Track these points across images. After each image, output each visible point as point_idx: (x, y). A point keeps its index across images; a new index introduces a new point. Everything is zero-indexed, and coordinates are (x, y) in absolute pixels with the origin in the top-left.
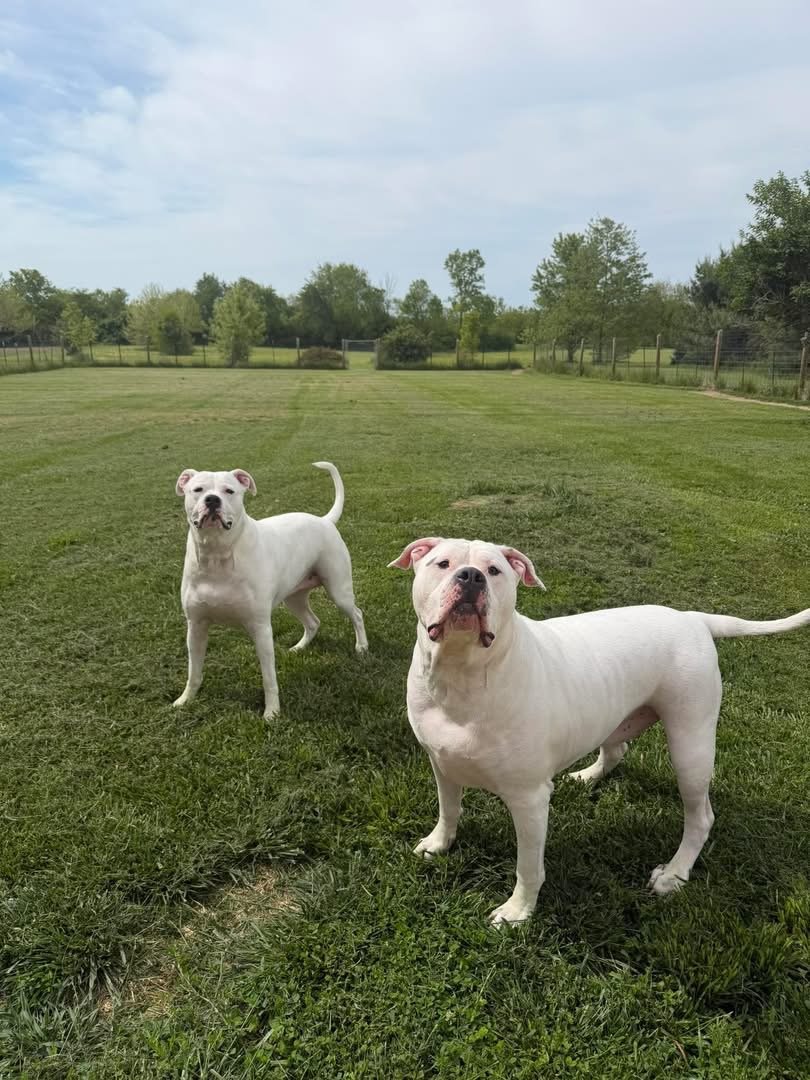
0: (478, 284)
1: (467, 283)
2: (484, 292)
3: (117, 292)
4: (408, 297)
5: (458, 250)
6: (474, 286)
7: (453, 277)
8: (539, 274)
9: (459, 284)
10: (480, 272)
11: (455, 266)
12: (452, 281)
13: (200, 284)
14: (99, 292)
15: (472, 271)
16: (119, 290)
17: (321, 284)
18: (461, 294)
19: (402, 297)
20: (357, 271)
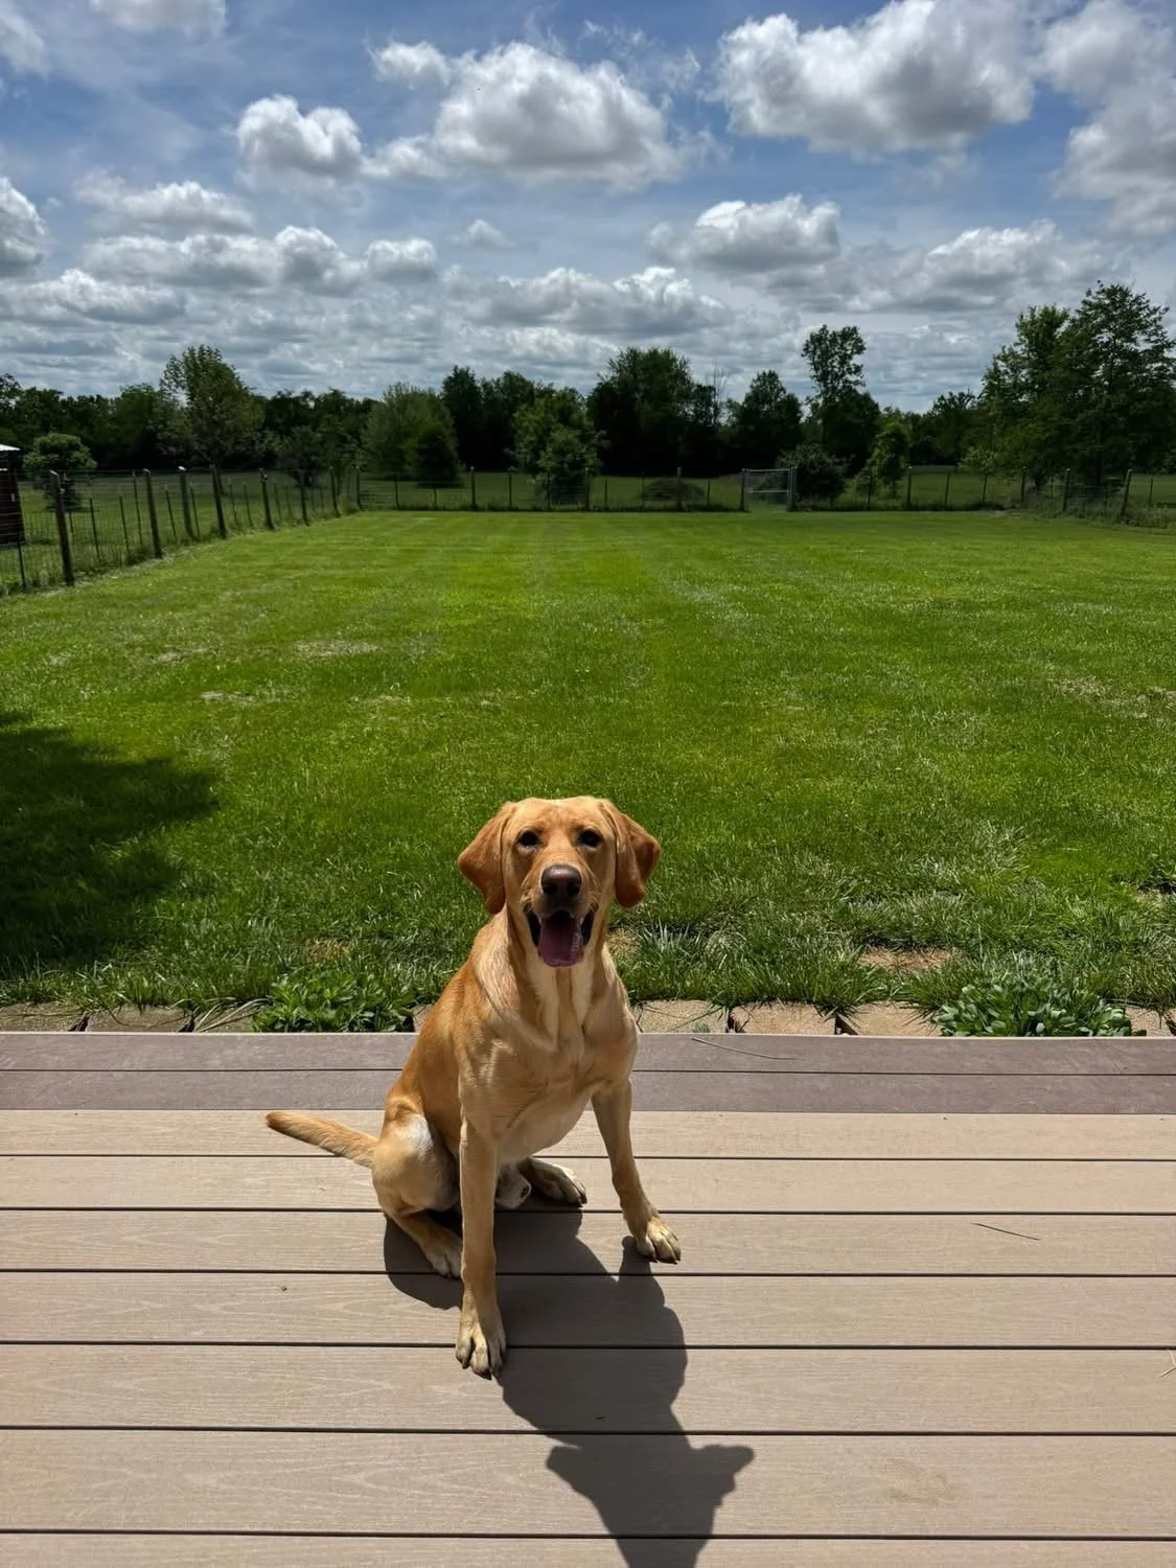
0: (852, 378)
1: (837, 377)
2: (862, 390)
3: (331, 395)
4: (748, 399)
5: (825, 327)
6: (846, 381)
7: (816, 369)
8: (996, 369)
9: (822, 379)
10: (856, 360)
11: (819, 353)
12: (813, 373)
13: (450, 384)
14: (306, 395)
15: (844, 359)
16: (336, 392)
17: (623, 382)
18: (826, 392)
19: (740, 399)
20: (674, 360)
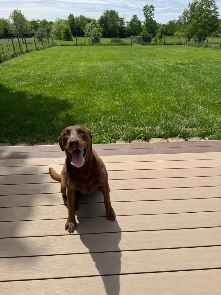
0: (152, 16)
1: (149, 16)
2: (154, 19)
3: (43, 20)
5: (147, 5)
10: (153, 12)
11: (145, 11)
12: (144, 15)
13: (69, 17)
14: (38, 20)
15: (150, 12)
16: (44, 20)
17: (105, 17)
18: (146, 20)
19: (129, 21)
20: (116, 12)
